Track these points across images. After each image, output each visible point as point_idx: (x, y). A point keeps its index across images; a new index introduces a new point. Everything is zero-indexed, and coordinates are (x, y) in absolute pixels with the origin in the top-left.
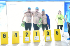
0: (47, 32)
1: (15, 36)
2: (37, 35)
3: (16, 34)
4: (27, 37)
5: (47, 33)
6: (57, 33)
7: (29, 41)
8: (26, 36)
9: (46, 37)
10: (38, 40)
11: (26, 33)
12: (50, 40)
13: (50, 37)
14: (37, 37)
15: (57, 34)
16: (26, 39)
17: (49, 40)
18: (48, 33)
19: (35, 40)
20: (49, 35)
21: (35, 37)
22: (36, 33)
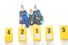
0: (48, 29)
1: (8, 33)
2: (37, 33)
4: (22, 35)
5: (48, 30)
6: (64, 30)
7: (25, 39)
8: (22, 33)
9: (47, 35)
10: (39, 38)
11: (21, 30)
12: (52, 38)
13: (51, 35)
15: (63, 31)
17: (50, 38)
18: (50, 30)
19: (35, 38)
20: (50, 32)
21: (35, 34)
22: (37, 30)
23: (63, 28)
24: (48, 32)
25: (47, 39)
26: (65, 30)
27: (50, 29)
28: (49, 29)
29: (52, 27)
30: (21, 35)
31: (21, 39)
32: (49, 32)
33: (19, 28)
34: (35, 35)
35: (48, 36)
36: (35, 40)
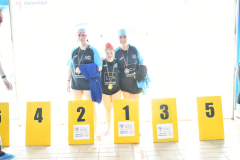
0: (162, 107)
1: (35, 118)
2: (127, 118)
3: (39, 111)
4: (81, 125)
5: (161, 112)
6: (209, 111)
7: (88, 138)
8: (80, 119)
9: (158, 126)
11: (78, 110)
12: (172, 137)
14: (128, 122)
15: (207, 114)
16: (77, 129)
17: (168, 137)
19: (120, 135)
20: (167, 117)
21: (120, 123)
22: (126, 109)
23: (207, 105)
24: (162, 116)
25: (159, 138)
26: (212, 109)
27: (167, 107)
28: (165, 108)
29: (174, 101)
30: (75, 126)
31: (75, 138)
32: (165, 116)
33: (71, 104)
34: (122, 126)
35: (161, 129)
36: (119, 143)
